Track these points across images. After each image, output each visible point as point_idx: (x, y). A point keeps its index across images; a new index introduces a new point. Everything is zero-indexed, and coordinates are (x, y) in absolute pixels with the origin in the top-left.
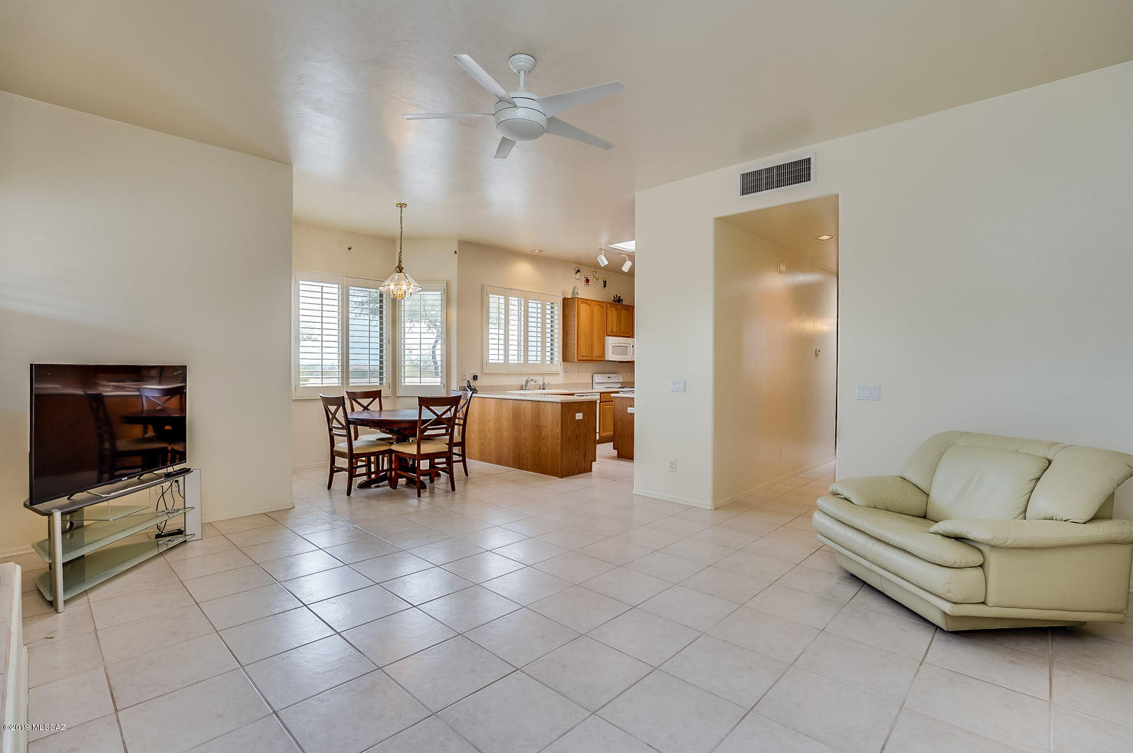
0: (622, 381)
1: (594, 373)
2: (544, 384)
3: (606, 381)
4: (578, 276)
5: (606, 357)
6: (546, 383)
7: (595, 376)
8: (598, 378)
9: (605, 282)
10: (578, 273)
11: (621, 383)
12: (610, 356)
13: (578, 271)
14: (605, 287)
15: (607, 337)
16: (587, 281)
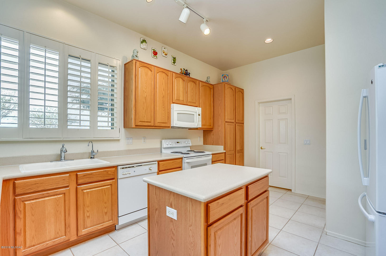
0: (191, 145)
1: (163, 139)
2: (93, 152)
3: (175, 145)
4: (144, 45)
5: (172, 123)
6: (95, 151)
7: (163, 141)
8: (166, 143)
9: (174, 58)
10: (144, 43)
11: (190, 147)
12: (175, 122)
13: (144, 41)
14: (174, 63)
15: (172, 105)
16: (155, 53)
